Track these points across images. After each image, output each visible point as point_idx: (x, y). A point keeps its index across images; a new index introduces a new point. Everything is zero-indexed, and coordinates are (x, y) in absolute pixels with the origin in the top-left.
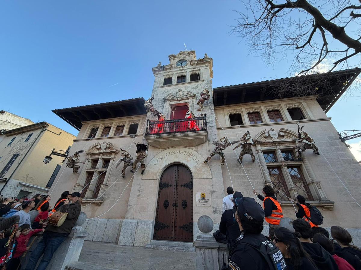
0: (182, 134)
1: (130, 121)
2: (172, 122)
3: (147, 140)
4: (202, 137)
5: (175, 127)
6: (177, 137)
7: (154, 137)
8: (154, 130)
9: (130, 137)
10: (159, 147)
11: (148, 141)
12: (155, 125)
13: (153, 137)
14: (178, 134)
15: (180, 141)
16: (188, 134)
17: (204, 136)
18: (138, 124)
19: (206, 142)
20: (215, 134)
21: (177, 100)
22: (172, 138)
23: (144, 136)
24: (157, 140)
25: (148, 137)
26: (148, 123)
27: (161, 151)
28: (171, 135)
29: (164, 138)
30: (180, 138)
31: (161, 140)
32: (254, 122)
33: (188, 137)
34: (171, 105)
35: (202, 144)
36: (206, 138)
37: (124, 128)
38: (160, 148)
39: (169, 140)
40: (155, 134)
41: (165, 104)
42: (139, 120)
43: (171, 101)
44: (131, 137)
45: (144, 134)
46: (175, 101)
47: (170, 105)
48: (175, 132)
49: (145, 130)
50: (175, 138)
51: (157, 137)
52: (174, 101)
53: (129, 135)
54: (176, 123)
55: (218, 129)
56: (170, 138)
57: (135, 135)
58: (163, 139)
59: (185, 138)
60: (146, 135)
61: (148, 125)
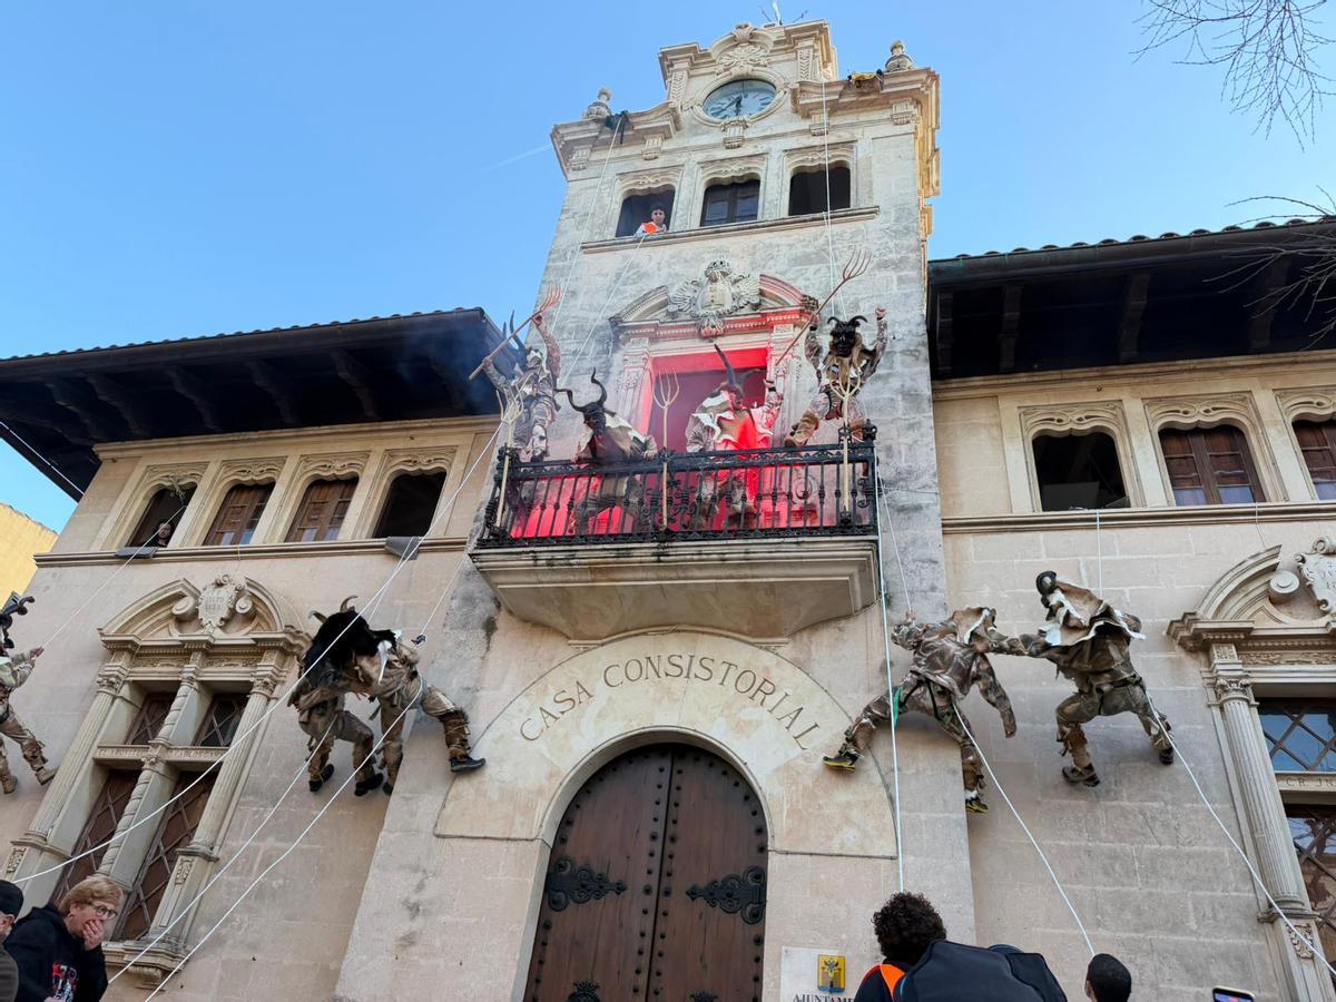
0: (713, 548)
1: (391, 454)
2: (654, 471)
3: (484, 573)
4: (840, 574)
5: (670, 501)
6: (679, 567)
7: (536, 559)
8: (536, 513)
9: (389, 553)
10: (560, 622)
11: (493, 585)
12: (545, 483)
13: (525, 561)
14: (683, 550)
15: (695, 593)
16: (752, 548)
17: (854, 570)
18: (439, 477)
19: (866, 606)
20: (934, 557)
21: (693, 336)
22: (644, 569)
23: (471, 548)
24: (549, 581)
25: (496, 558)
26: (500, 468)
27: (571, 651)
28: (644, 551)
29: (594, 569)
30: (697, 573)
31: (577, 582)
32: (1200, 494)
33: (748, 572)
34: (656, 361)
35: (838, 618)
36: (867, 582)
37: (351, 495)
38: (566, 631)
39: (627, 581)
40: (542, 541)
41: (617, 357)
42: (453, 450)
43: (654, 339)
44: (393, 554)
45: (475, 541)
46: (685, 337)
47: (649, 366)
48: (669, 536)
49: (483, 513)
50: (663, 574)
51: (550, 562)
52: (675, 337)
53: (381, 541)
54: (677, 476)
55: (951, 527)
56: (634, 569)
57: (422, 540)
58: (589, 577)
59: (733, 572)
60: (482, 544)
61: (498, 483)
